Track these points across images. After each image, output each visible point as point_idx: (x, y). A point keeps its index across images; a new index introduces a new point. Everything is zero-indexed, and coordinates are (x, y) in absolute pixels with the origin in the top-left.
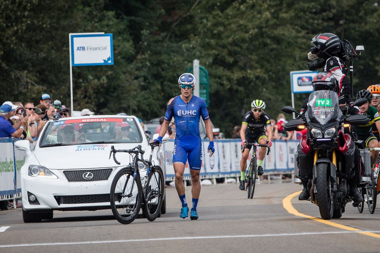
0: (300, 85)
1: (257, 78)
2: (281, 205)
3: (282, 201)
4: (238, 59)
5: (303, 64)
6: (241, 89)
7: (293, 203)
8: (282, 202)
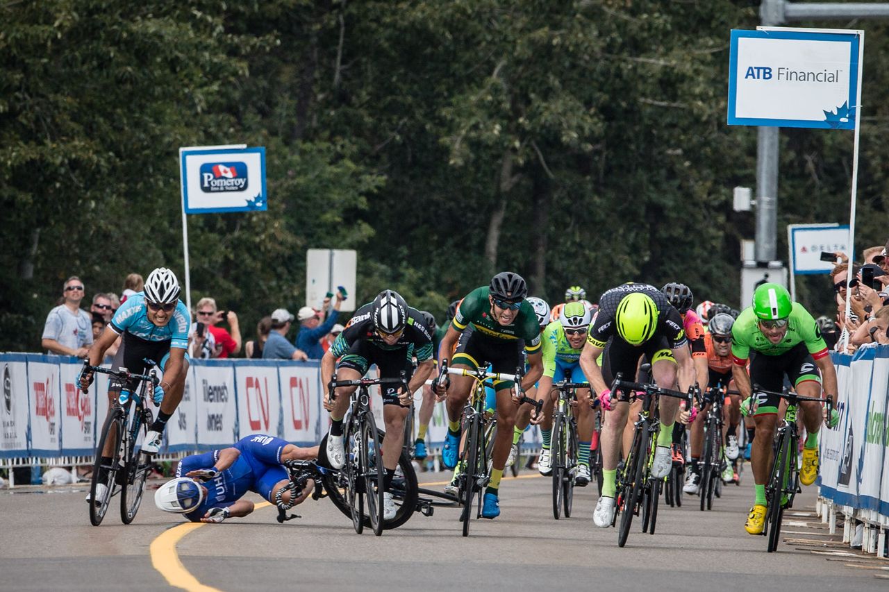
0: (207, 190)
1: (74, 164)
2: (146, 559)
3: (148, 546)
4: (18, 106)
5: (219, 125)
6: (26, 197)
7: (184, 553)
8: (149, 551)
